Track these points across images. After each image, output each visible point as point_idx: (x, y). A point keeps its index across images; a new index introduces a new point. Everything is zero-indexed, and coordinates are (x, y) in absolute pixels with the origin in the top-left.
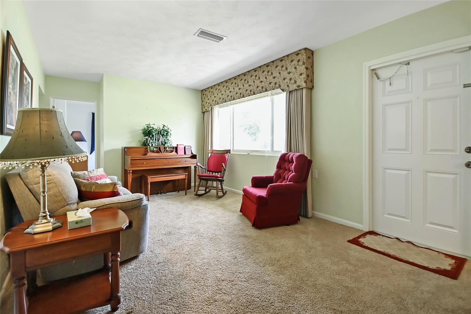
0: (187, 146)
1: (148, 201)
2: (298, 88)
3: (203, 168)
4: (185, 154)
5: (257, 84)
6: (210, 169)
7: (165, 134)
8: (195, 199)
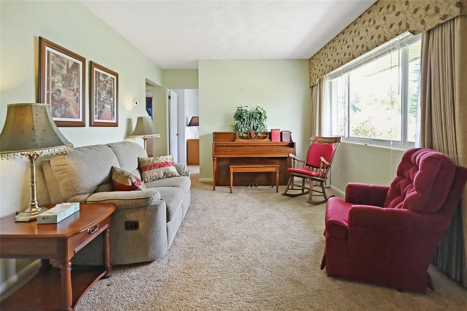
0: (284, 131)
1: (231, 193)
2: (443, 21)
3: (299, 161)
4: (281, 140)
5: (371, 33)
6: (309, 163)
7: (257, 118)
8: (282, 200)
